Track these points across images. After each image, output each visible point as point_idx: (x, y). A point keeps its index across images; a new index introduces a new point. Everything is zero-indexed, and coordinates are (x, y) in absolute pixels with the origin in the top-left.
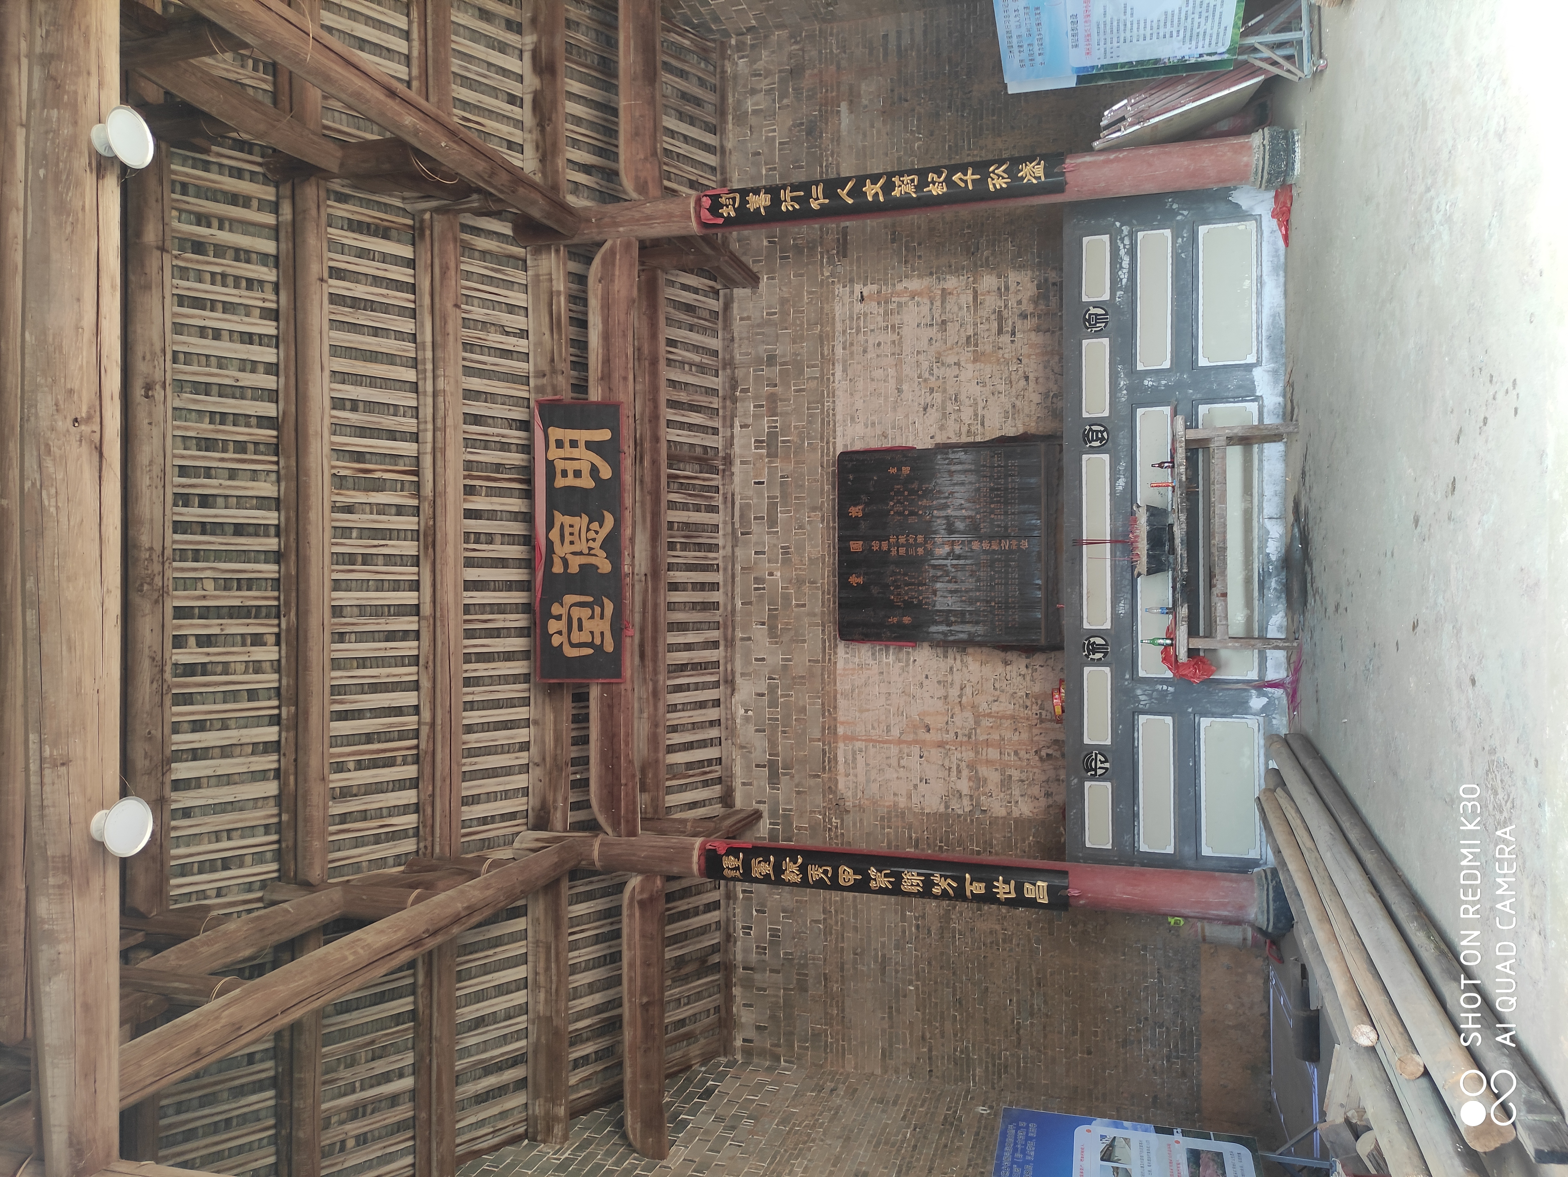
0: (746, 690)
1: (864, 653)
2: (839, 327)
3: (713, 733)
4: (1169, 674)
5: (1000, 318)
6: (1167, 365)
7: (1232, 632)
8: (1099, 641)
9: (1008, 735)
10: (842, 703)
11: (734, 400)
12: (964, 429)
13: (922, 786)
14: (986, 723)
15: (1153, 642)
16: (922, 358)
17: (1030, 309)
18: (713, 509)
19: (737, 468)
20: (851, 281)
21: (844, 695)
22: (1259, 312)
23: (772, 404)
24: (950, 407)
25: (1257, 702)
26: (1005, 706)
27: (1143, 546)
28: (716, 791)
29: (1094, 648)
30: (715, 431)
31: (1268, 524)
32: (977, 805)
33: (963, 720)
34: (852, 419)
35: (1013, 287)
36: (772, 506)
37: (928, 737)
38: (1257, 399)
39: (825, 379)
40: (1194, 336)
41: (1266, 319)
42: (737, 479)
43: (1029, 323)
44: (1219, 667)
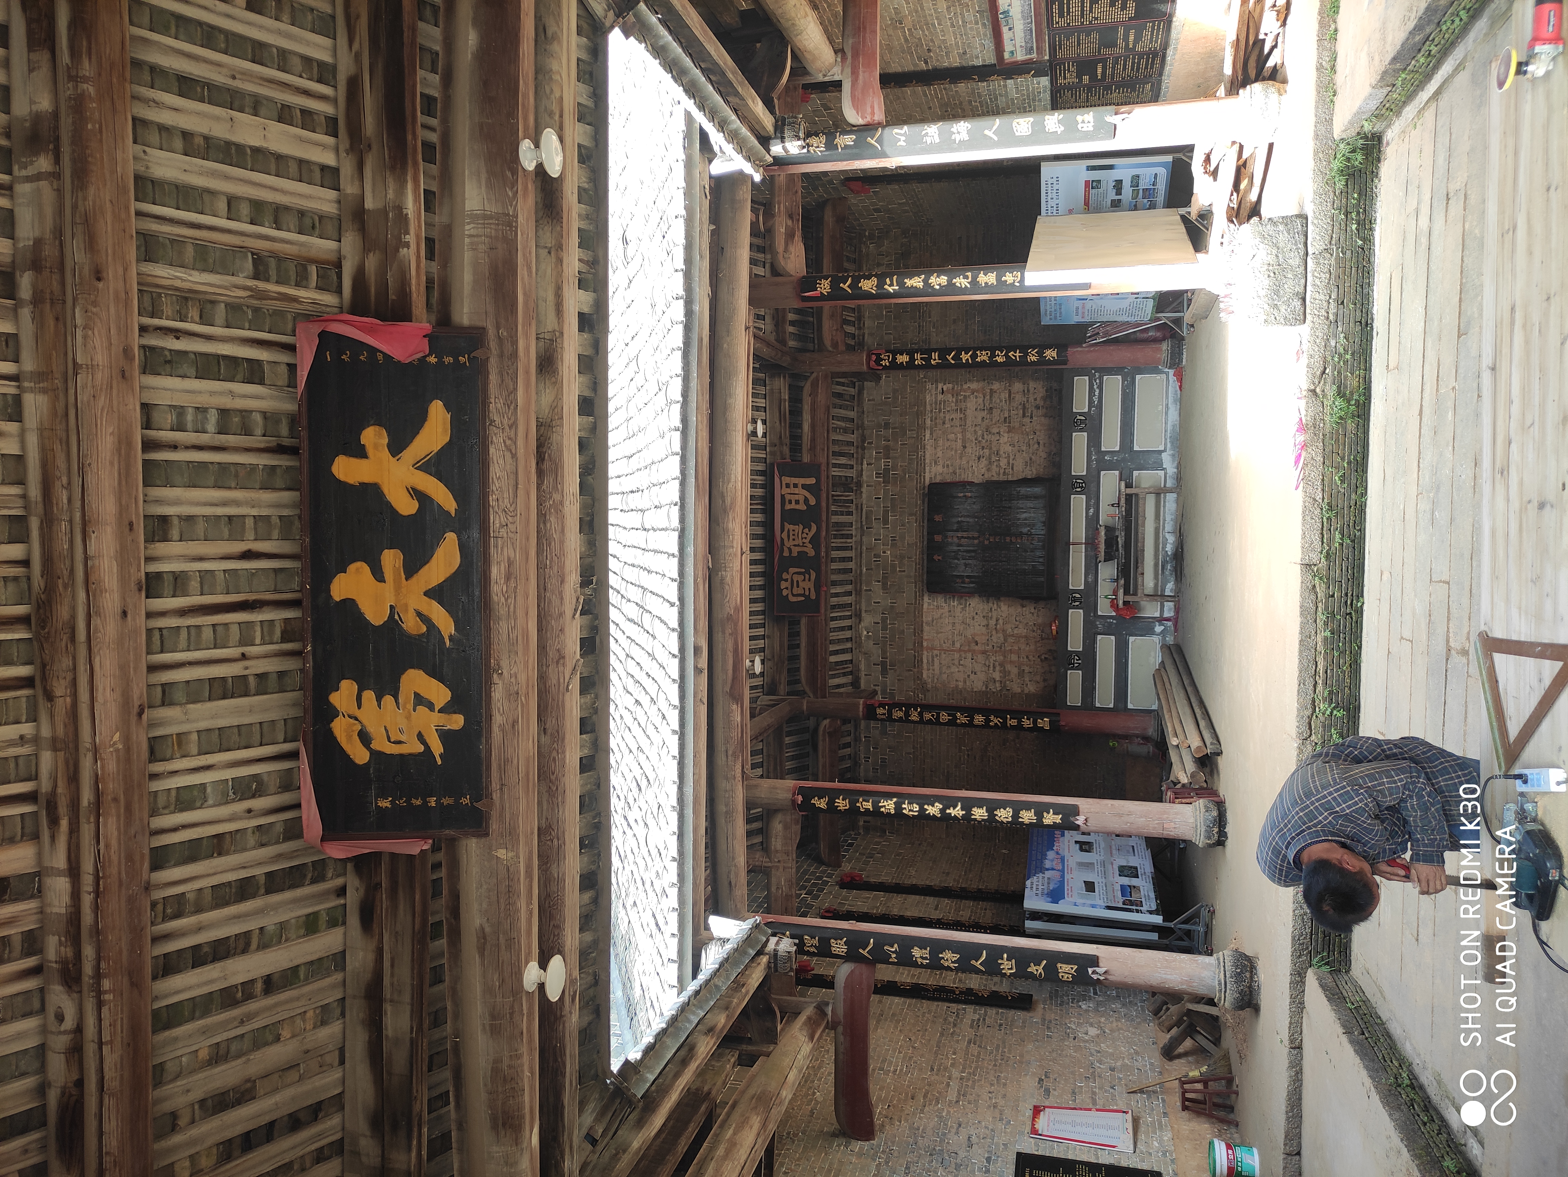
0: (868, 620)
1: (940, 600)
2: (928, 408)
3: (849, 645)
4: (1114, 614)
5: (1024, 408)
6: (1117, 449)
7: (1146, 592)
8: (1078, 596)
9: (1023, 647)
10: (926, 628)
11: (864, 448)
12: (1002, 471)
13: (972, 676)
14: (1011, 640)
15: (1106, 597)
16: (977, 428)
17: (1042, 403)
18: (850, 513)
19: (864, 489)
20: (937, 381)
21: (928, 624)
22: (1166, 423)
23: (887, 452)
24: (994, 458)
25: (1158, 629)
26: (1021, 631)
27: (1102, 547)
28: (848, 679)
29: (1075, 600)
30: (852, 467)
31: (1167, 535)
32: (1004, 687)
33: (998, 638)
34: (936, 463)
35: (1032, 390)
36: (886, 513)
37: (976, 648)
38: (1164, 469)
39: (919, 439)
40: (1132, 434)
41: (1169, 428)
42: (864, 496)
43: (1040, 412)
44: (1139, 611)
